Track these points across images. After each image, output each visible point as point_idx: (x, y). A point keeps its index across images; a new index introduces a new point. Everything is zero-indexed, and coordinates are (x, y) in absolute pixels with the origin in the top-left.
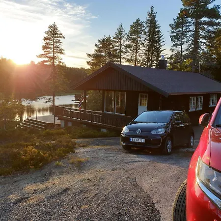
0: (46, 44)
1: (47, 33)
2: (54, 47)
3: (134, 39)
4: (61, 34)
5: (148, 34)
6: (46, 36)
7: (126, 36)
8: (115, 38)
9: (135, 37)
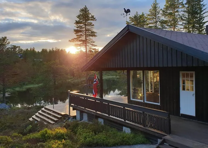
0: (77, 27)
1: (78, 17)
2: (86, 30)
3: (170, 14)
4: (93, 17)
5: (187, 6)
6: (78, 19)
7: (161, 12)
8: (149, 15)
9: (171, 11)
